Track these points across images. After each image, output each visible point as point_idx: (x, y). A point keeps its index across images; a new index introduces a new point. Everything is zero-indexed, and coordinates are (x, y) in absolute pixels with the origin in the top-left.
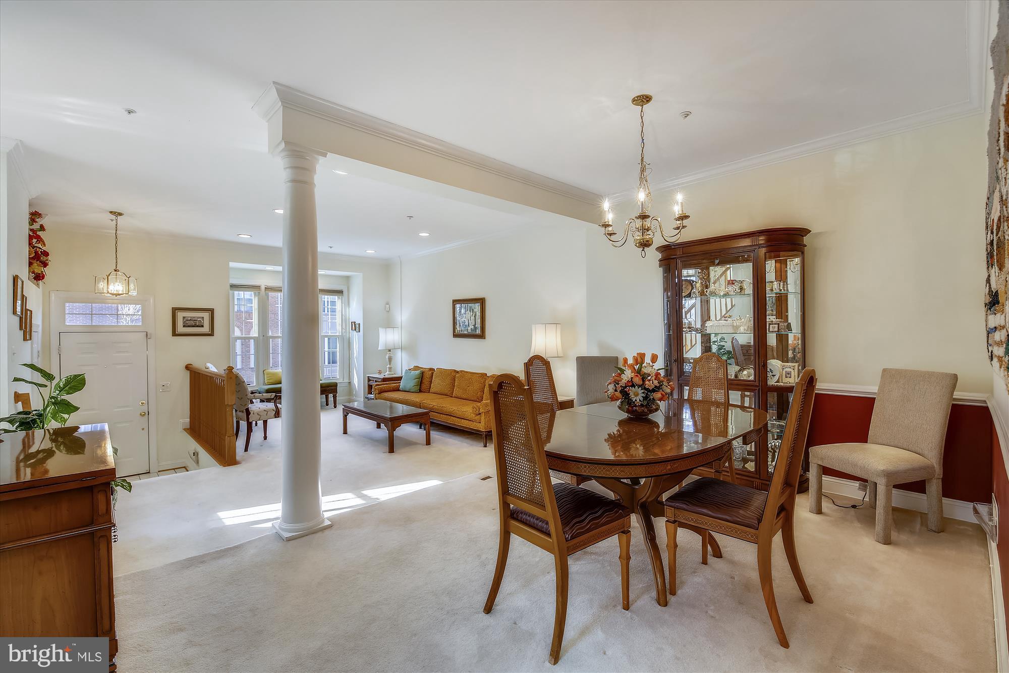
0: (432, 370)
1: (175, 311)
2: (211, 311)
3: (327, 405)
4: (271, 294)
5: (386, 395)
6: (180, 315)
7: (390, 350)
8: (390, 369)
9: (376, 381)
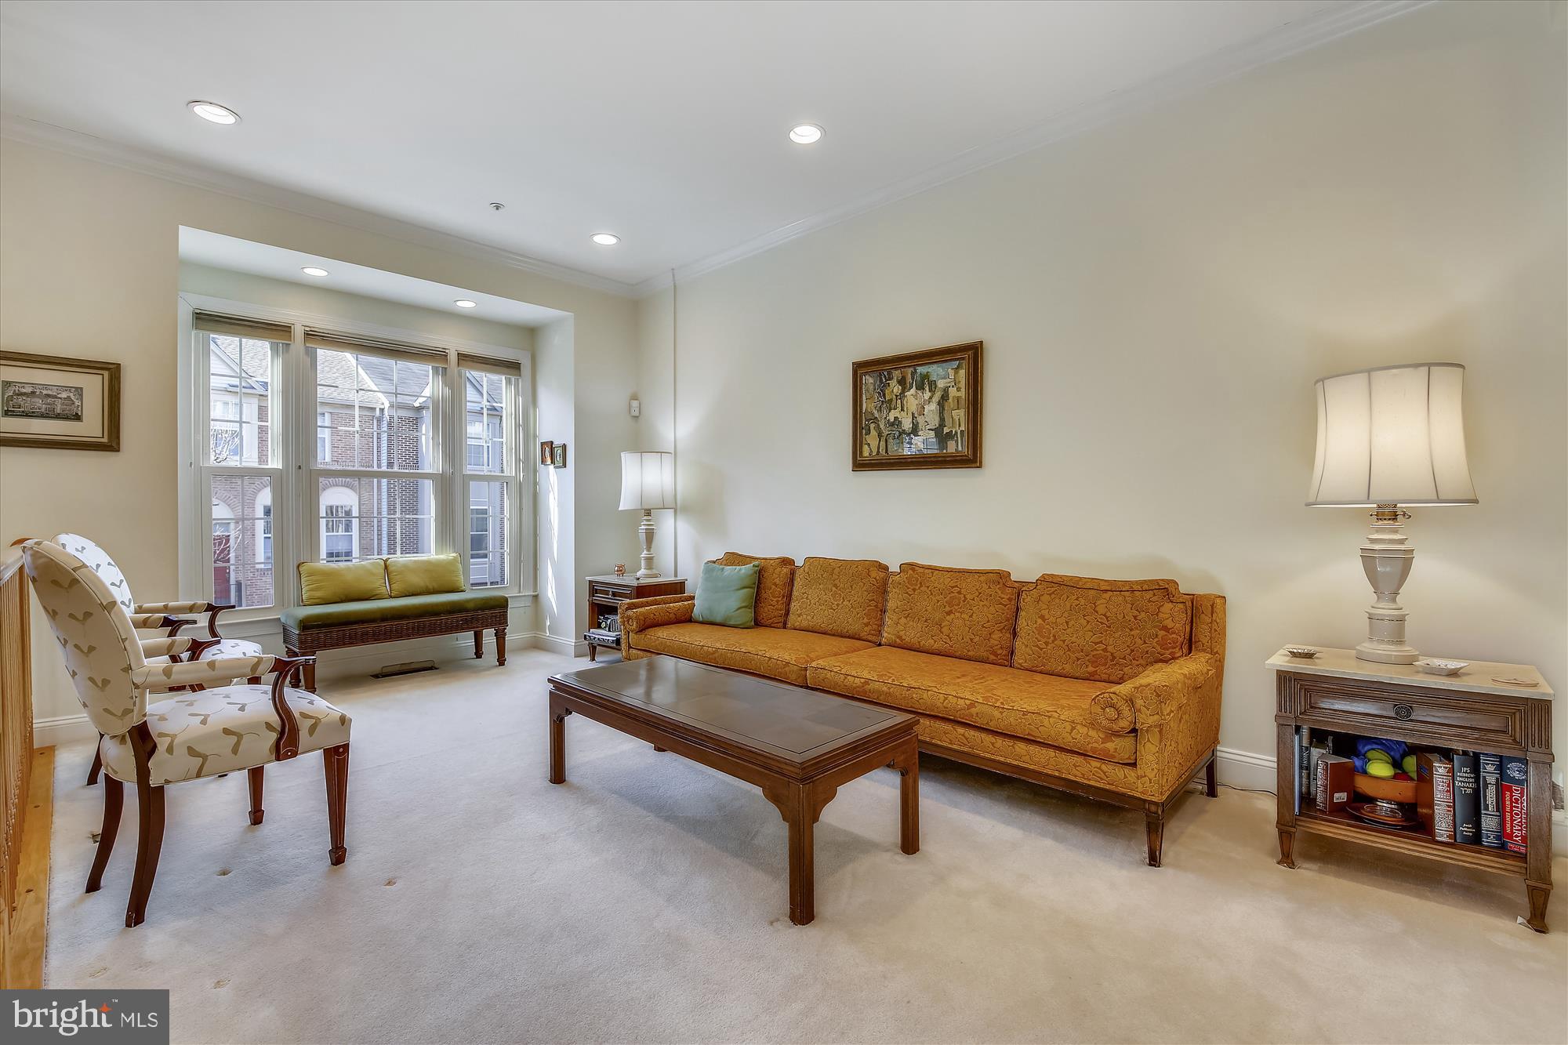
0: (786, 562)
2: (113, 373)
3: (479, 654)
4: (323, 354)
5: (663, 634)
7: (648, 513)
8: (650, 560)
9: (614, 594)
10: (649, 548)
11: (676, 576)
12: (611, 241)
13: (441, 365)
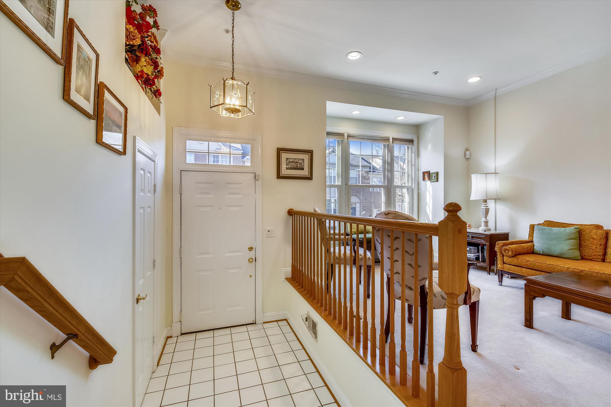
0: (601, 228)
1: (280, 151)
2: (311, 153)
4: (352, 143)
6: (284, 156)
7: (485, 201)
8: (486, 223)
9: (472, 237)
10: (486, 217)
11: (496, 230)
12: (478, 79)
13: (386, 143)
